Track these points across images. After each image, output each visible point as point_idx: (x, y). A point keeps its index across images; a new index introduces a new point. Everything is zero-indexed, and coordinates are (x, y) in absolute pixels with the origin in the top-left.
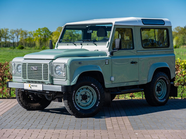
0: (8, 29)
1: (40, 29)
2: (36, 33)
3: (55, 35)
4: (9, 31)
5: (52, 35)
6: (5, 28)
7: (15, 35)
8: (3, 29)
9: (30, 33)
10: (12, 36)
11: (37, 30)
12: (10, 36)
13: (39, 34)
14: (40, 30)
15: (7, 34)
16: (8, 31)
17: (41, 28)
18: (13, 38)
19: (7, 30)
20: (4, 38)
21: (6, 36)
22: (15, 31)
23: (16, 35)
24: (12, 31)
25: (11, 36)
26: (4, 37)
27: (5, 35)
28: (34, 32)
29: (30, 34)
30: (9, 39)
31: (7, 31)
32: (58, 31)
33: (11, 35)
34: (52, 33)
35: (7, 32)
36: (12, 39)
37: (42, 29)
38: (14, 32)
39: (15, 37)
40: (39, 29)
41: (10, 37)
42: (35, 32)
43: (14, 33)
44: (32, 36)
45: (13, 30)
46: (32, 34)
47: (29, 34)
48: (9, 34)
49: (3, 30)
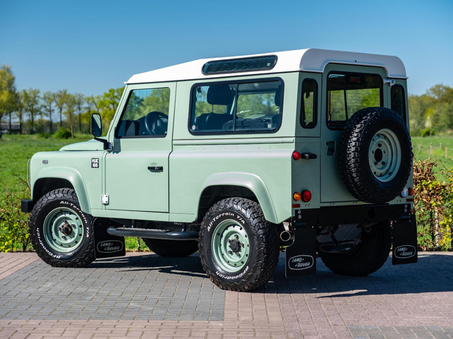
0: (38, 92)
1: (114, 91)
2: (105, 100)
3: (148, 105)
4: (41, 95)
5: (142, 105)
6: (31, 89)
7: (54, 104)
8: (28, 92)
9: (89, 99)
10: (48, 108)
11: (105, 93)
12: (43, 106)
13: (112, 101)
14: (113, 94)
15: (37, 103)
16: (38, 95)
17: (115, 89)
18: (51, 111)
19: (36, 93)
20: (30, 113)
21: (34, 107)
22: (54, 96)
23: (57, 104)
24: (47, 96)
25: (45, 107)
26: (30, 110)
27: (33, 105)
28: (98, 97)
29: (90, 101)
30: (41, 113)
31: (35, 97)
32: (157, 96)
33: (46, 104)
34: (142, 100)
35: (37, 99)
36: (46, 115)
37: (117, 91)
38: (51, 97)
39: (53, 110)
40: (110, 91)
41: (43, 110)
42: (102, 99)
43: (53, 100)
44: (94, 106)
45: (49, 94)
46: (93, 102)
47: (88, 103)
48: (41, 102)
49: (26, 94)
